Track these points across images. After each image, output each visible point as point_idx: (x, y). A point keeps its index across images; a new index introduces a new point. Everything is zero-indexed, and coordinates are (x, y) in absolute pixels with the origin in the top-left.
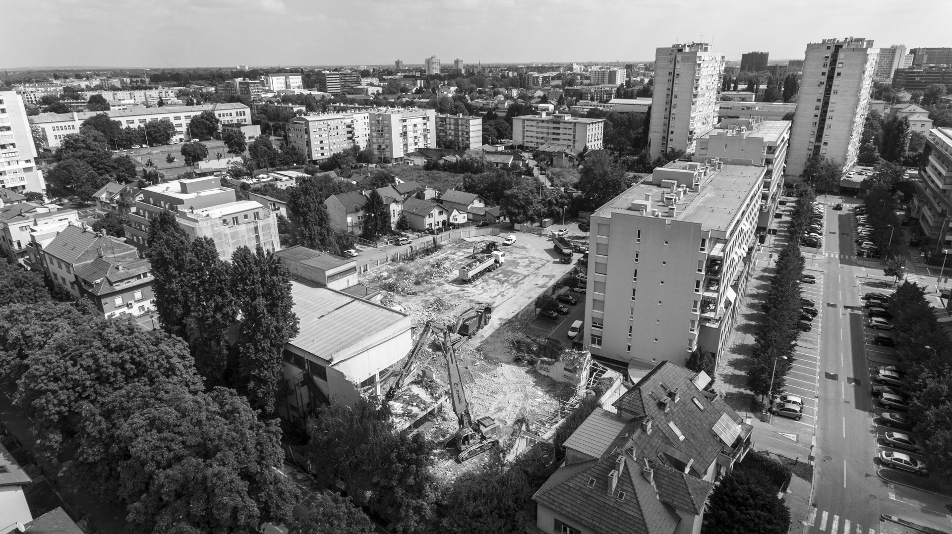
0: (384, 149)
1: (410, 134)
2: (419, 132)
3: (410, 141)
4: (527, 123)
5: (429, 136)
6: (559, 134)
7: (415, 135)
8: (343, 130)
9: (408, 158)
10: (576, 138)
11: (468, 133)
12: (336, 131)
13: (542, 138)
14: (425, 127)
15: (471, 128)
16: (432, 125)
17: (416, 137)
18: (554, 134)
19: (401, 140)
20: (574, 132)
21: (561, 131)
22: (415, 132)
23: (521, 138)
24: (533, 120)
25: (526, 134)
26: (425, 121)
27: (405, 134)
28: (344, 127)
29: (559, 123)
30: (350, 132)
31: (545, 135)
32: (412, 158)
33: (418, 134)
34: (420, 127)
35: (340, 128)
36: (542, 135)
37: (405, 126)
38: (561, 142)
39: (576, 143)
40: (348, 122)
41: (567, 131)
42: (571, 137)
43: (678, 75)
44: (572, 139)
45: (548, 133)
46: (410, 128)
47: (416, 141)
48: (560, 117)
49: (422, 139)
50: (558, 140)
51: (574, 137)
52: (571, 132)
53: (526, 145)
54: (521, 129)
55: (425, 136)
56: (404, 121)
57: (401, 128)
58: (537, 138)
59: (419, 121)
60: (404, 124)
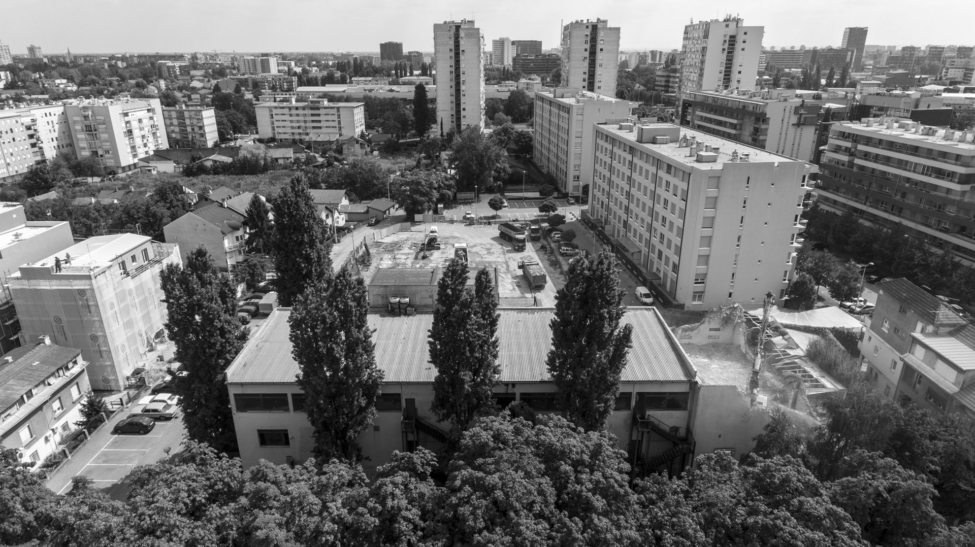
0: (102, 156)
1: (136, 133)
2: (146, 129)
3: (138, 142)
4: (275, 111)
5: (158, 135)
6: (320, 121)
7: (143, 133)
8: (21, 134)
9: (146, 164)
10: (342, 125)
11: (201, 128)
12: (10, 135)
13: (299, 127)
14: (152, 122)
15: (206, 122)
16: (159, 119)
17: (143, 137)
18: (313, 121)
19: (126, 141)
20: (339, 116)
21: (321, 118)
22: (141, 129)
23: (270, 130)
24: (283, 108)
25: (276, 124)
26: (151, 114)
27: (130, 132)
28: (23, 128)
29: (318, 109)
30: (31, 136)
31: (302, 124)
32: (152, 164)
33: (145, 132)
34: (146, 122)
35: (16, 130)
36: (298, 125)
37: (127, 122)
38: (324, 130)
39: (342, 130)
40: (27, 121)
41: (330, 118)
42: (336, 124)
43: (463, 51)
44: (337, 126)
45: (305, 122)
46: (135, 125)
47: (145, 141)
48: (319, 102)
49: (151, 139)
50: (320, 128)
51: (339, 123)
52: (335, 118)
53: (278, 137)
54: (268, 118)
55: (154, 134)
56: (126, 115)
57: (124, 125)
58: (292, 128)
59: (144, 114)
60: (127, 119)
